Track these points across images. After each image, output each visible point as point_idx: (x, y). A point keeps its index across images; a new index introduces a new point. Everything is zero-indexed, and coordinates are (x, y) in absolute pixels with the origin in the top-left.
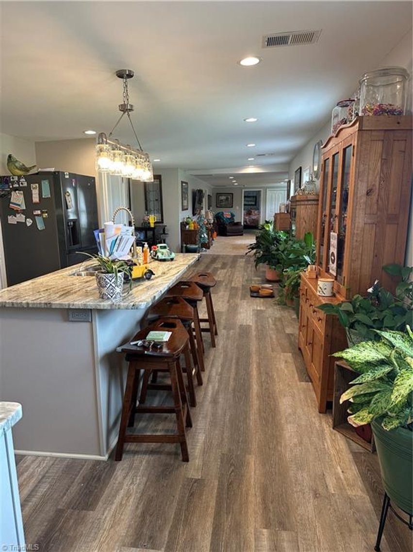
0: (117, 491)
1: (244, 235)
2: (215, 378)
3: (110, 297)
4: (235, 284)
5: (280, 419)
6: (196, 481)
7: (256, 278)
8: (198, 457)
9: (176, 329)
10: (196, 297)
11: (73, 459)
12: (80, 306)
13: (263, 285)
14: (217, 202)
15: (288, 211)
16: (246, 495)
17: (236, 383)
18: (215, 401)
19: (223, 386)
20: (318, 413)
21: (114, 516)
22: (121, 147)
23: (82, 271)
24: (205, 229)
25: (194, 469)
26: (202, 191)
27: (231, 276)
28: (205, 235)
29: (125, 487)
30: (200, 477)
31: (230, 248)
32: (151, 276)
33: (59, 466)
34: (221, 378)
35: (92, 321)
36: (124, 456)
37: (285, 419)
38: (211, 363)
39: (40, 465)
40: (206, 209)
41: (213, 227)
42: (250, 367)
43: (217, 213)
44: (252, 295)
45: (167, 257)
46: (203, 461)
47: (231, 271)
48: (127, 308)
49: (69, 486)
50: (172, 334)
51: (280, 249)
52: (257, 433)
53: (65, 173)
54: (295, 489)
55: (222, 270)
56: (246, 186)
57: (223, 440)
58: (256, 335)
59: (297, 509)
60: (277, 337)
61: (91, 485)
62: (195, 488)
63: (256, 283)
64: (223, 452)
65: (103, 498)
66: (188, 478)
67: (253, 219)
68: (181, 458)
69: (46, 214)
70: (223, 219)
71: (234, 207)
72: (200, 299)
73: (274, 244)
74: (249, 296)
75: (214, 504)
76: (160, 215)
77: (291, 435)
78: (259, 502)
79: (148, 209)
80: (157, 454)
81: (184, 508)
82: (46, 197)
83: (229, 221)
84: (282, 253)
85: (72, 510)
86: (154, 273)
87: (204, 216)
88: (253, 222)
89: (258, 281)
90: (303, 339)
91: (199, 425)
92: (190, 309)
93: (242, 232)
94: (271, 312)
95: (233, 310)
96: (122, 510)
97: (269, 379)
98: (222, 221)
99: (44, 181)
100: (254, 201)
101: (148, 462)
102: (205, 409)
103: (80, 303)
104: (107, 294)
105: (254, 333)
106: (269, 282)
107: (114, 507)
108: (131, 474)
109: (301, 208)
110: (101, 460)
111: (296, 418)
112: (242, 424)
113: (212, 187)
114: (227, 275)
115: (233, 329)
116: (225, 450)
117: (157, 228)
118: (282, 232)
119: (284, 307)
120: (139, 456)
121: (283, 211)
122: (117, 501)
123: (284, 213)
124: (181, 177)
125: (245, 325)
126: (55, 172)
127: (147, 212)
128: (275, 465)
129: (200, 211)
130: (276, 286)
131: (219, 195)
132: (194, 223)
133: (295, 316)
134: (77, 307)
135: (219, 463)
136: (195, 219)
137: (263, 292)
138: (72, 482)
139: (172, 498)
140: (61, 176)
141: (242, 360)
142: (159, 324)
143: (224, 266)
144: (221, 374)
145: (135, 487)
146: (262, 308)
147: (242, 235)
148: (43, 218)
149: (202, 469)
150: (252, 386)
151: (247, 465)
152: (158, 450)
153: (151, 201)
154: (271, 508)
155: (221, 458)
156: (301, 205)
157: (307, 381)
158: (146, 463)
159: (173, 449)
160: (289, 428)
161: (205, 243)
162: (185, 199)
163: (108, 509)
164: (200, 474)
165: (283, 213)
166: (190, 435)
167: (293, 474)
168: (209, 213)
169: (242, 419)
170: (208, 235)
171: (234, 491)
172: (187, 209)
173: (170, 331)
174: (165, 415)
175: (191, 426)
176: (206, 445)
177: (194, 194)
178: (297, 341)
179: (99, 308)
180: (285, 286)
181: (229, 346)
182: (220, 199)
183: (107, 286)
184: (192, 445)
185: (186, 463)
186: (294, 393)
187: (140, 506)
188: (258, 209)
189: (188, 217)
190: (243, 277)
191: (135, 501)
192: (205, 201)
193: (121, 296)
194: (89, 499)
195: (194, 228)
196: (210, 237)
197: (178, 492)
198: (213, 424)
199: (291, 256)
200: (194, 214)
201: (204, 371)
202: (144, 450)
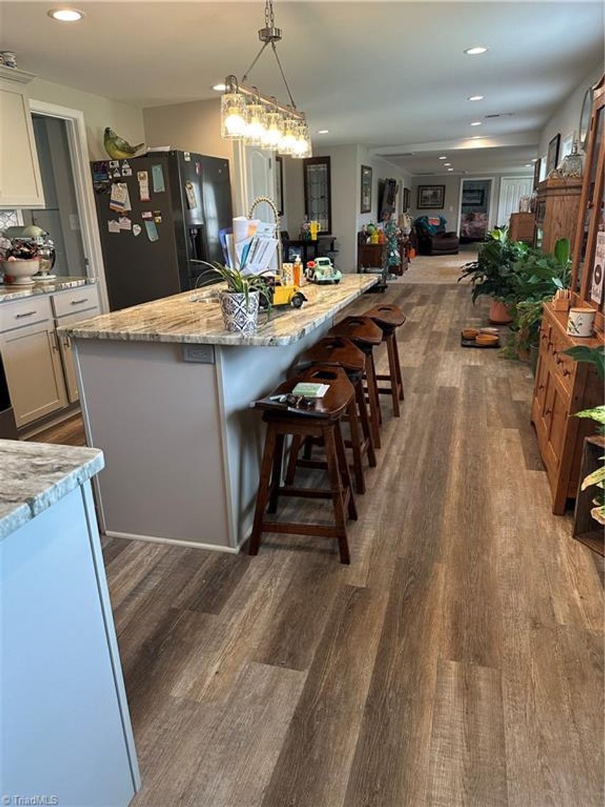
0: (250, 593)
1: (460, 253)
2: (396, 459)
3: (240, 328)
4: (439, 327)
5: (492, 519)
6: (358, 590)
7: (473, 319)
8: (363, 559)
9: (337, 380)
10: (371, 340)
11: (193, 548)
12: (198, 339)
13: (482, 329)
14: (418, 202)
15: (532, 210)
16: (429, 615)
17: (427, 468)
18: (392, 489)
19: (406, 469)
20: (552, 514)
21: (244, 623)
22: (262, 100)
23: (206, 297)
24: (396, 243)
25: (356, 574)
26: (395, 182)
27: (433, 316)
28: (396, 252)
29: (260, 589)
30: (364, 586)
31: (436, 274)
32: (301, 303)
33: (175, 556)
34: (404, 459)
35: (215, 360)
36: (261, 549)
37: (497, 518)
38: (390, 437)
39: (150, 553)
40: (399, 212)
41: (410, 240)
42: (450, 447)
43: (417, 218)
44: (464, 343)
45: (329, 278)
46: (370, 564)
47: (434, 308)
48: (263, 345)
49: (187, 582)
50: (329, 388)
51: (515, 269)
52: (454, 536)
53: (185, 153)
54: (504, 614)
55: (419, 308)
56: (467, 172)
57: (400, 540)
58: (464, 402)
59: (504, 640)
60: (497, 405)
61: (215, 583)
62: (356, 600)
63: (472, 324)
64: (400, 556)
65: (230, 600)
66: (347, 586)
67: (476, 228)
68: (339, 558)
69: (160, 218)
70: (426, 229)
71: (445, 207)
72: (378, 341)
73: (505, 263)
74: (459, 345)
75: (382, 622)
76: (327, 221)
77: (505, 542)
78: (449, 627)
79: (309, 212)
80: (307, 551)
81: (339, 623)
82: (158, 191)
83: (437, 231)
84: (517, 276)
85: (190, 611)
86: (306, 297)
87: (397, 222)
88: (475, 233)
89: (476, 322)
90: (539, 407)
91: (368, 517)
92: (362, 355)
93: (457, 247)
94: (492, 370)
95: (431, 365)
96: (255, 617)
97: (478, 463)
98: (425, 230)
99: (156, 167)
100: (478, 197)
101: (293, 560)
102: (378, 498)
103: (198, 335)
104: (235, 323)
105: (461, 399)
106: (493, 324)
107: (244, 612)
108: (269, 573)
109: (553, 201)
110: (230, 552)
111: (515, 519)
112: (431, 521)
113: (412, 176)
114: (427, 314)
115: (429, 392)
116: (403, 553)
117: (321, 241)
118: (521, 243)
119: (513, 361)
120: (282, 551)
121: (525, 210)
122: (248, 605)
123: (527, 213)
124: (361, 159)
125: (448, 388)
126: (170, 153)
127: (306, 217)
128: (477, 580)
129: (390, 215)
130: (505, 331)
131: (422, 188)
132: (380, 233)
133: (530, 376)
134: (194, 342)
135: (393, 570)
136: (381, 227)
137: (481, 340)
138: (192, 577)
139: (324, 608)
140: (178, 159)
141: (439, 436)
142: (312, 374)
143: (423, 300)
144: (404, 454)
145: (273, 590)
146: (478, 364)
147: (456, 253)
148: (156, 223)
149: (368, 576)
150: (452, 471)
151: (433, 577)
152: (307, 545)
153: (314, 199)
154: (465, 635)
155: (396, 564)
156: (554, 196)
157: (540, 469)
158: (290, 560)
159: (329, 547)
160: (504, 532)
161: (395, 265)
162: (366, 195)
163: (237, 613)
164: (364, 581)
165: (524, 213)
166: (353, 530)
167: (503, 595)
168: (405, 217)
169: (432, 515)
170: (400, 252)
171: (413, 608)
172: (369, 211)
173: (328, 384)
174: (320, 501)
175: (356, 519)
176: (375, 544)
177: (382, 187)
178: (530, 412)
179: (223, 343)
180: (518, 329)
181: (421, 417)
182: (424, 194)
183: (236, 312)
184: (356, 543)
185: (346, 565)
186: (516, 485)
187: (280, 615)
188: (485, 211)
189: (369, 223)
190: (452, 318)
191: (273, 607)
192: (399, 199)
193: (255, 328)
194: (212, 600)
195: (379, 242)
196: (403, 256)
197: (332, 602)
198: (389, 517)
199: (532, 280)
200: (380, 220)
201: (379, 448)
202: (288, 544)
